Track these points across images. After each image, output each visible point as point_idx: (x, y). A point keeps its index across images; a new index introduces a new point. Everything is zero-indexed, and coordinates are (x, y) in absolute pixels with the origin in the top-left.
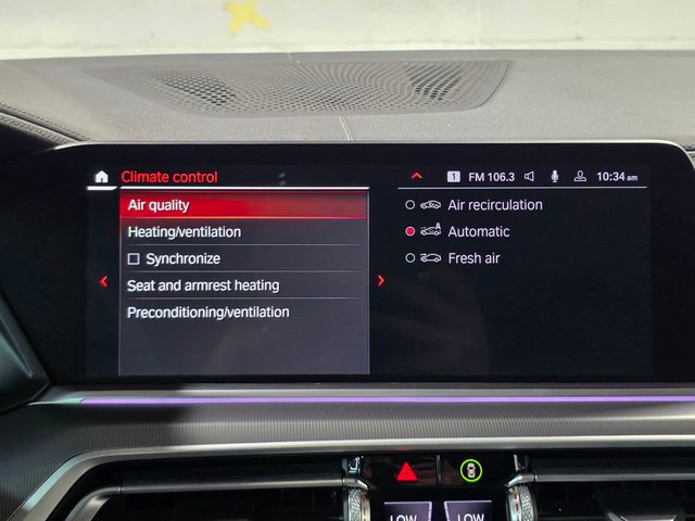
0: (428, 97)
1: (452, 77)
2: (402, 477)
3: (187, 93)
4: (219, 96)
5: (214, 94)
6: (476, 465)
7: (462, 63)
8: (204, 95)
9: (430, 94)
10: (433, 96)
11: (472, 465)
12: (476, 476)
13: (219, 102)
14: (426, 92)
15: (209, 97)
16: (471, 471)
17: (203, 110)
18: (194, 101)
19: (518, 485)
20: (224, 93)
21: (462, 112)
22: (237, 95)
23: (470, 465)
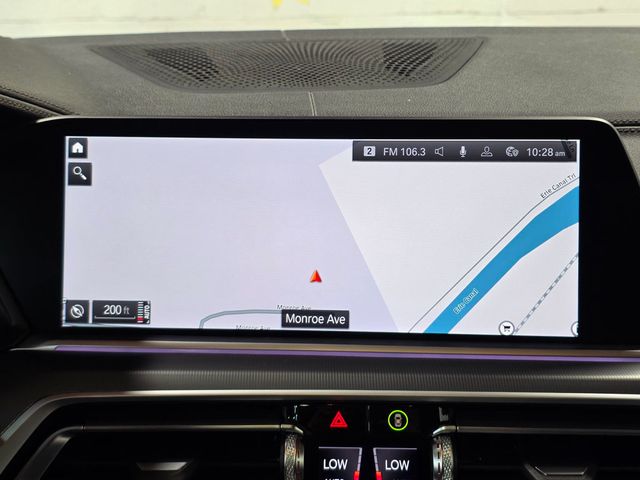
0: (396, 74)
1: (425, 54)
2: (334, 424)
3: (175, 70)
4: (204, 73)
5: (199, 71)
6: (403, 416)
7: (439, 40)
8: (190, 71)
9: (399, 70)
10: (401, 73)
11: (399, 416)
12: (402, 426)
13: (202, 78)
14: (395, 69)
15: (195, 73)
16: (398, 421)
17: (186, 85)
18: (179, 77)
19: (441, 434)
20: (209, 70)
21: (425, 88)
22: (220, 71)
23: (397, 416)
